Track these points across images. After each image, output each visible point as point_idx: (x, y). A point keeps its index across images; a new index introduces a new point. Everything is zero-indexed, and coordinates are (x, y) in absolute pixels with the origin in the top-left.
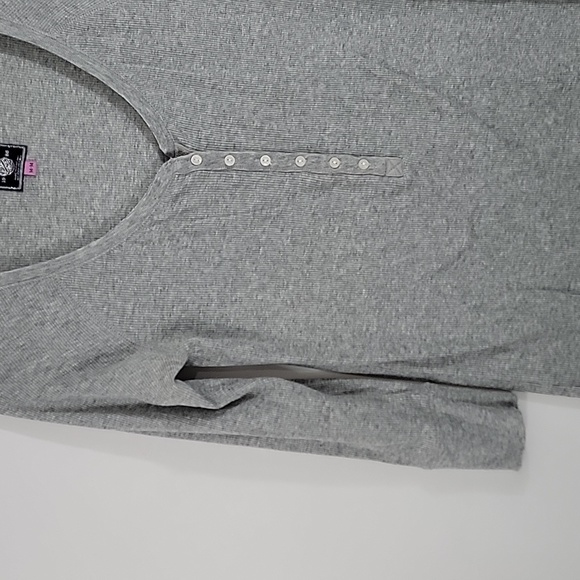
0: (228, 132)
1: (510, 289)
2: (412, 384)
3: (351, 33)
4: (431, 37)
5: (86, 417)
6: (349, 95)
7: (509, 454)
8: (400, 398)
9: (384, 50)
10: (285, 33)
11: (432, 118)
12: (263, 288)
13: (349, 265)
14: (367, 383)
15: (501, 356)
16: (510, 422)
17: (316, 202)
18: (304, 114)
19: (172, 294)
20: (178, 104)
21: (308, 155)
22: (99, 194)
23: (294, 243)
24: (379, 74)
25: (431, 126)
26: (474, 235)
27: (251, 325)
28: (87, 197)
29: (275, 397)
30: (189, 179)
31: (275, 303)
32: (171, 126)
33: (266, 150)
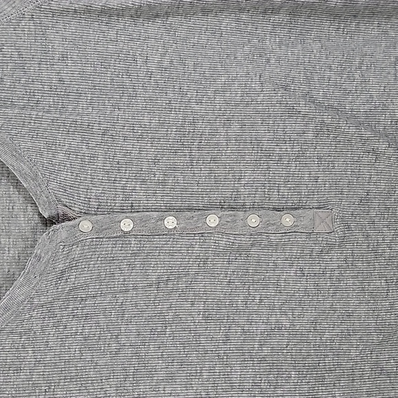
0: (124, 188)
3: (268, 61)
4: (361, 63)
6: (270, 135)
9: (309, 80)
10: (190, 62)
11: (365, 160)
13: (274, 342)
17: (232, 267)
18: (214, 160)
20: (61, 156)
21: (221, 213)
23: (206, 318)
24: (304, 110)
25: (365, 170)
32: (53, 185)
33: (169, 210)
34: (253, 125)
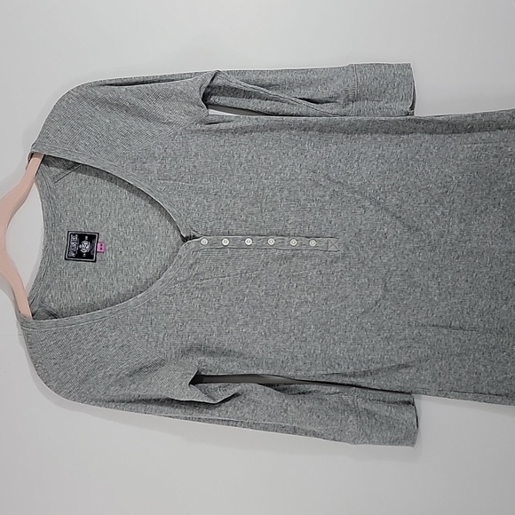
0: (225, 223)
1: (410, 326)
2: (343, 388)
3: (306, 156)
4: (359, 158)
5: (134, 406)
6: (305, 197)
7: (408, 435)
8: (335, 398)
9: (328, 168)
10: (263, 157)
11: (359, 212)
12: (246, 324)
13: (303, 309)
14: (313, 387)
15: (403, 371)
16: (407, 415)
17: (282, 268)
18: (274, 210)
19: (188, 327)
20: (193, 206)
21: (276, 238)
22: (143, 263)
23: (267, 294)
24: (324, 184)
25: (358, 217)
26: (386, 290)
27: (238, 348)
28: (135, 265)
29: (253, 396)
30: (200, 254)
31: (254, 334)
32: (189, 220)
33: (248, 235)
34: (296, 191)
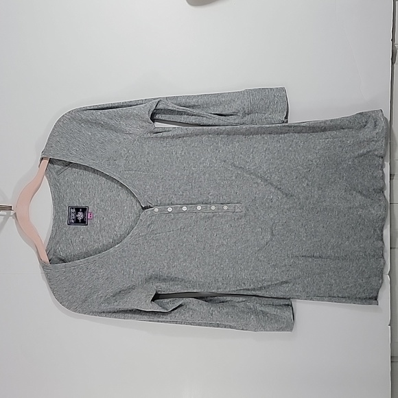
0: (169, 197)
1: (288, 257)
2: (247, 298)
3: (219, 151)
4: (253, 151)
5: (117, 315)
6: (219, 178)
7: (289, 325)
8: (242, 305)
9: (233, 158)
10: (191, 153)
11: (254, 186)
12: (185, 260)
13: (221, 249)
14: (229, 298)
15: (284, 285)
16: (288, 313)
17: (206, 224)
18: (200, 187)
19: (149, 264)
20: (148, 187)
21: (202, 205)
22: (118, 224)
23: (197, 241)
24: (231, 169)
25: (254, 189)
26: (273, 235)
27: (181, 276)
28: (113, 226)
29: (191, 306)
30: (154, 218)
31: (190, 267)
32: (146, 196)
33: (184, 204)
34: (213, 175)
